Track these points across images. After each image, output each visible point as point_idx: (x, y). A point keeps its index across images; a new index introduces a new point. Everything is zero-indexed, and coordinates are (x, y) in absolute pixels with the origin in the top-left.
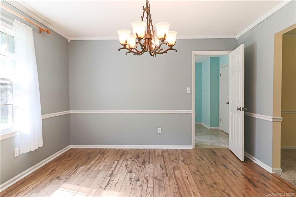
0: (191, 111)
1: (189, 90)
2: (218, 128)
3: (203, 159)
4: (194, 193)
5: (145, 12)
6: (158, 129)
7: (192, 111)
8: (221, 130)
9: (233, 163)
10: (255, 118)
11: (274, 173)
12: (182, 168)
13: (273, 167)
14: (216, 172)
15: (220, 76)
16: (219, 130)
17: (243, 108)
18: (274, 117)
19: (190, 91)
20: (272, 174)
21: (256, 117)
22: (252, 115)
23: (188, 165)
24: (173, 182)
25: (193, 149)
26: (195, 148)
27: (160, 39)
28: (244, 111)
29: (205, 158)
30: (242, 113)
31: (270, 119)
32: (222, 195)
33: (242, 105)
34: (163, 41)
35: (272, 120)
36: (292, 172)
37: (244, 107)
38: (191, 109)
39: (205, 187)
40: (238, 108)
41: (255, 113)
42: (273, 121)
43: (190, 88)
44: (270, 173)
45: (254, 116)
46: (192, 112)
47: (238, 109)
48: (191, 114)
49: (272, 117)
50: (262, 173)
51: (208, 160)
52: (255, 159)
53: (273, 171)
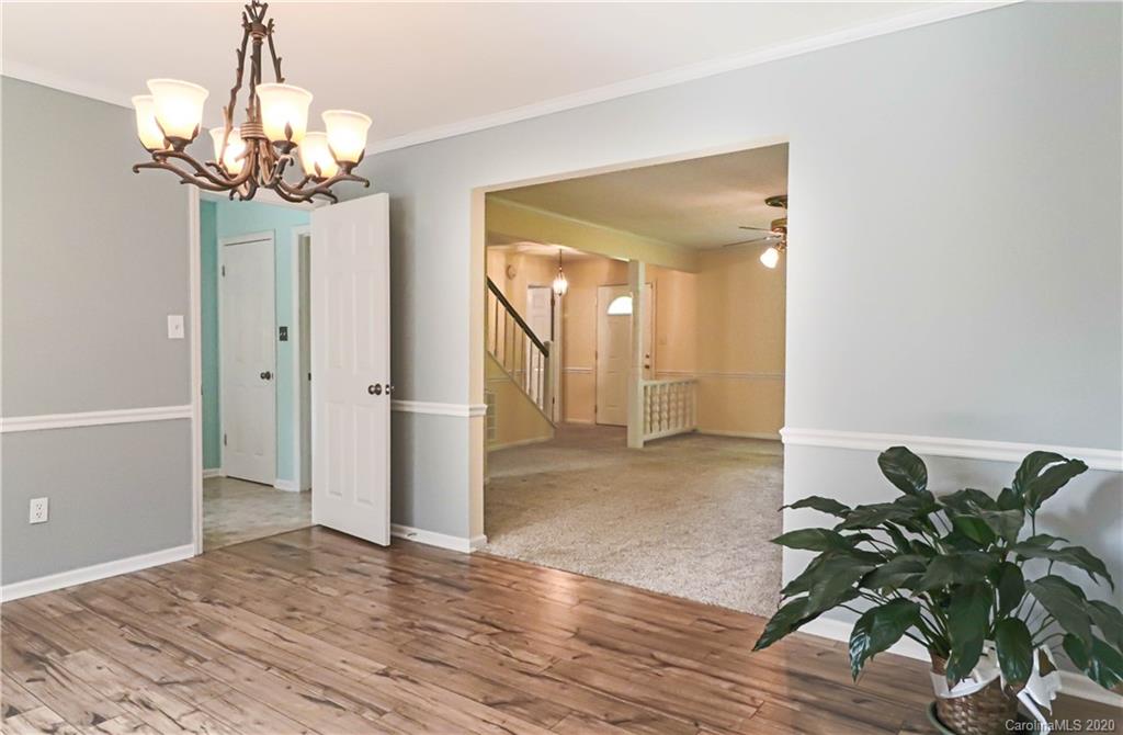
0: (189, 411)
1: (177, 327)
2: (216, 472)
3: (269, 574)
4: (344, 662)
5: (251, 38)
6: (29, 503)
7: (193, 411)
8: (229, 477)
9: (365, 558)
10: (412, 413)
11: (474, 549)
12: (226, 620)
13: (470, 537)
14: (347, 594)
15: (224, 274)
16: (219, 477)
17: (387, 386)
18: (472, 406)
19: (182, 329)
20: (471, 554)
21: (415, 410)
22: (402, 405)
23: (239, 605)
24: (246, 668)
25: (199, 556)
26: (204, 552)
27: (339, 163)
28: (389, 396)
29: (273, 571)
30: (384, 400)
31: (463, 410)
32: (416, 635)
33: (384, 379)
34: (348, 171)
35: (467, 414)
36: (503, 537)
37: (389, 383)
38: (187, 401)
39: (357, 637)
40: (370, 387)
41: (411, 400)
42: (471, 417)
43: (181, 318)
44: (464, 554)
45: (407, 409)
46: (191, 415)
47: (373, 389)
48: (188, 420)
49: (468, 407)
50: (453, 558)
51: (290, 572)
52: (413, 530)
53: (472, 545)
